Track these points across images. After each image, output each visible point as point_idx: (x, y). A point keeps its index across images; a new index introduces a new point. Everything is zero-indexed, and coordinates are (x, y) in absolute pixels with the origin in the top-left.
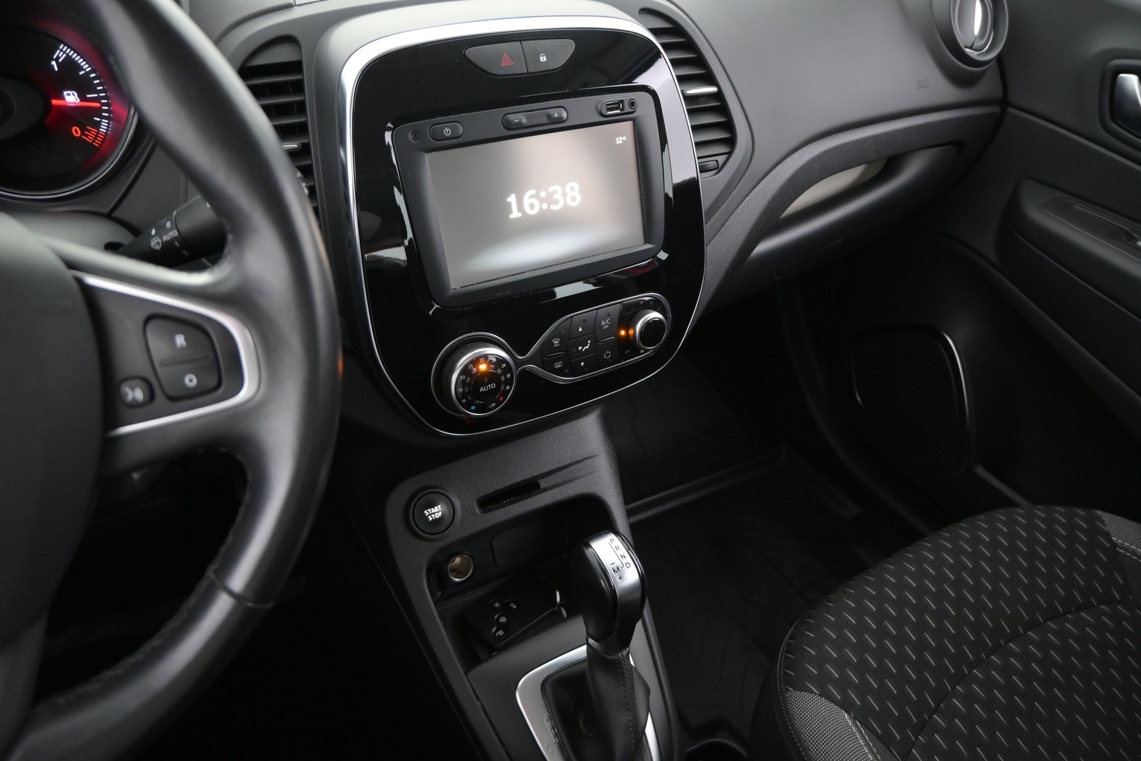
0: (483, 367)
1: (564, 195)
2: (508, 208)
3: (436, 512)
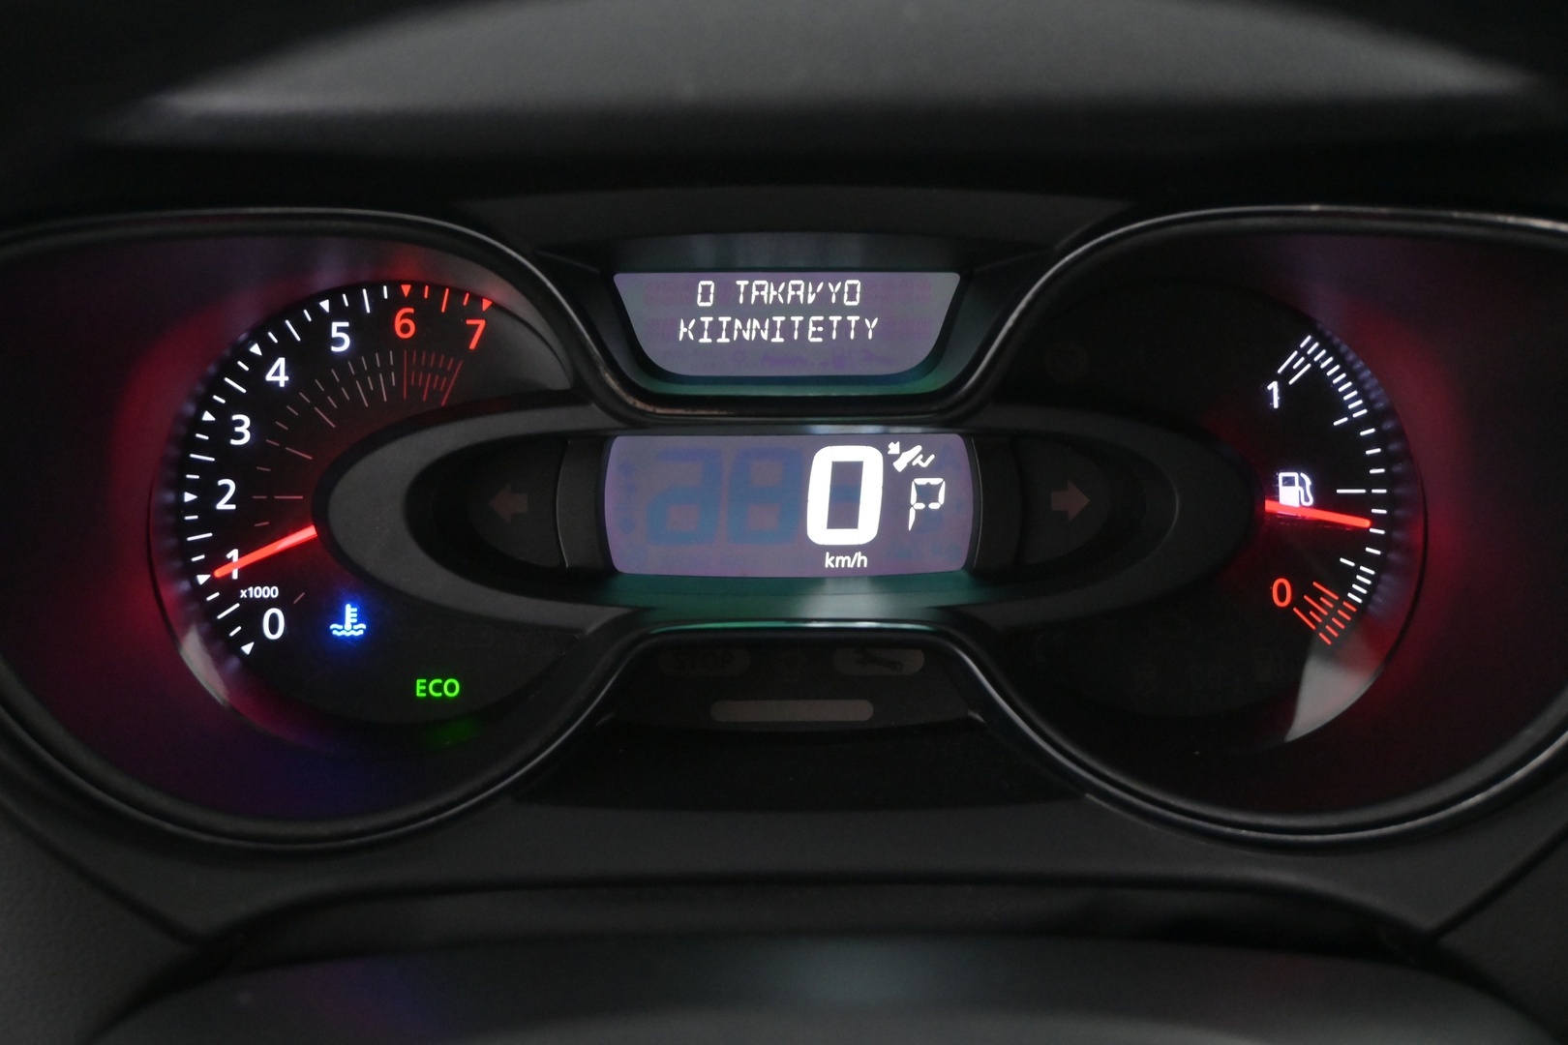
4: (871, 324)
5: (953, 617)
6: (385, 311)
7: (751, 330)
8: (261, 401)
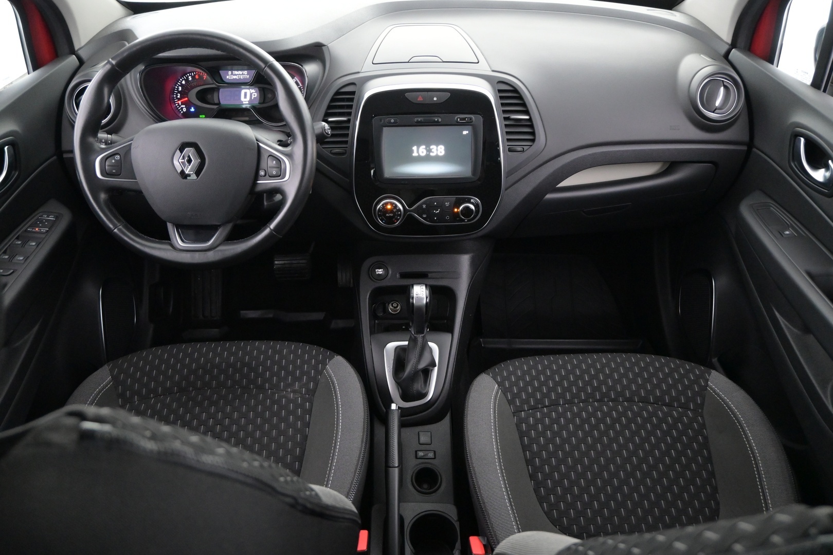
0: (389, 207)
1: (437, 150)
2: (412, 151)
3: (380, 271)
4: (248, 76)
5: (254, 107)
6: (195, 75)
7: (235, 77)
8: (182, 85)
